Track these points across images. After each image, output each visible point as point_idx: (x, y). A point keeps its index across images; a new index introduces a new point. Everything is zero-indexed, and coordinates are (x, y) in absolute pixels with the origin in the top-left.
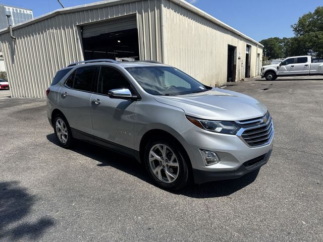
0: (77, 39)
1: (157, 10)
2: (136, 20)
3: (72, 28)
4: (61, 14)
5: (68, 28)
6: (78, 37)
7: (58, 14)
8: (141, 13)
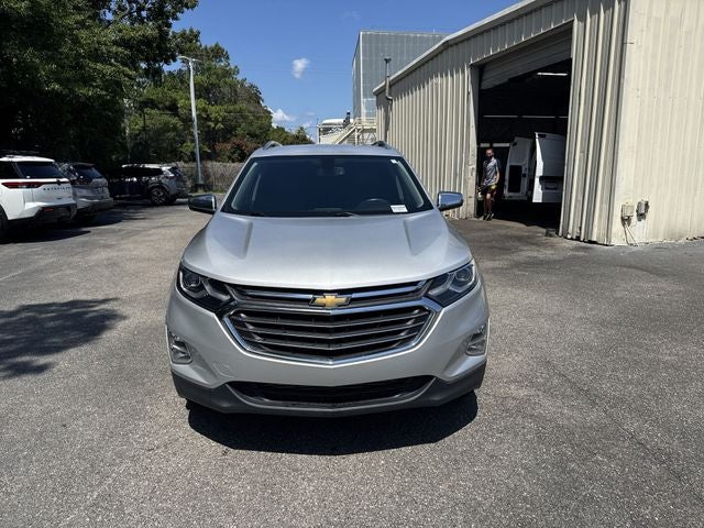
0: (468, 93)
1: (619, 3)
2: (571, 39)
3: (463, 72)
4: (451, 46)
5: (457, 72)
6: (470, 90)
7: (447, 45)
8: (582, 19)
